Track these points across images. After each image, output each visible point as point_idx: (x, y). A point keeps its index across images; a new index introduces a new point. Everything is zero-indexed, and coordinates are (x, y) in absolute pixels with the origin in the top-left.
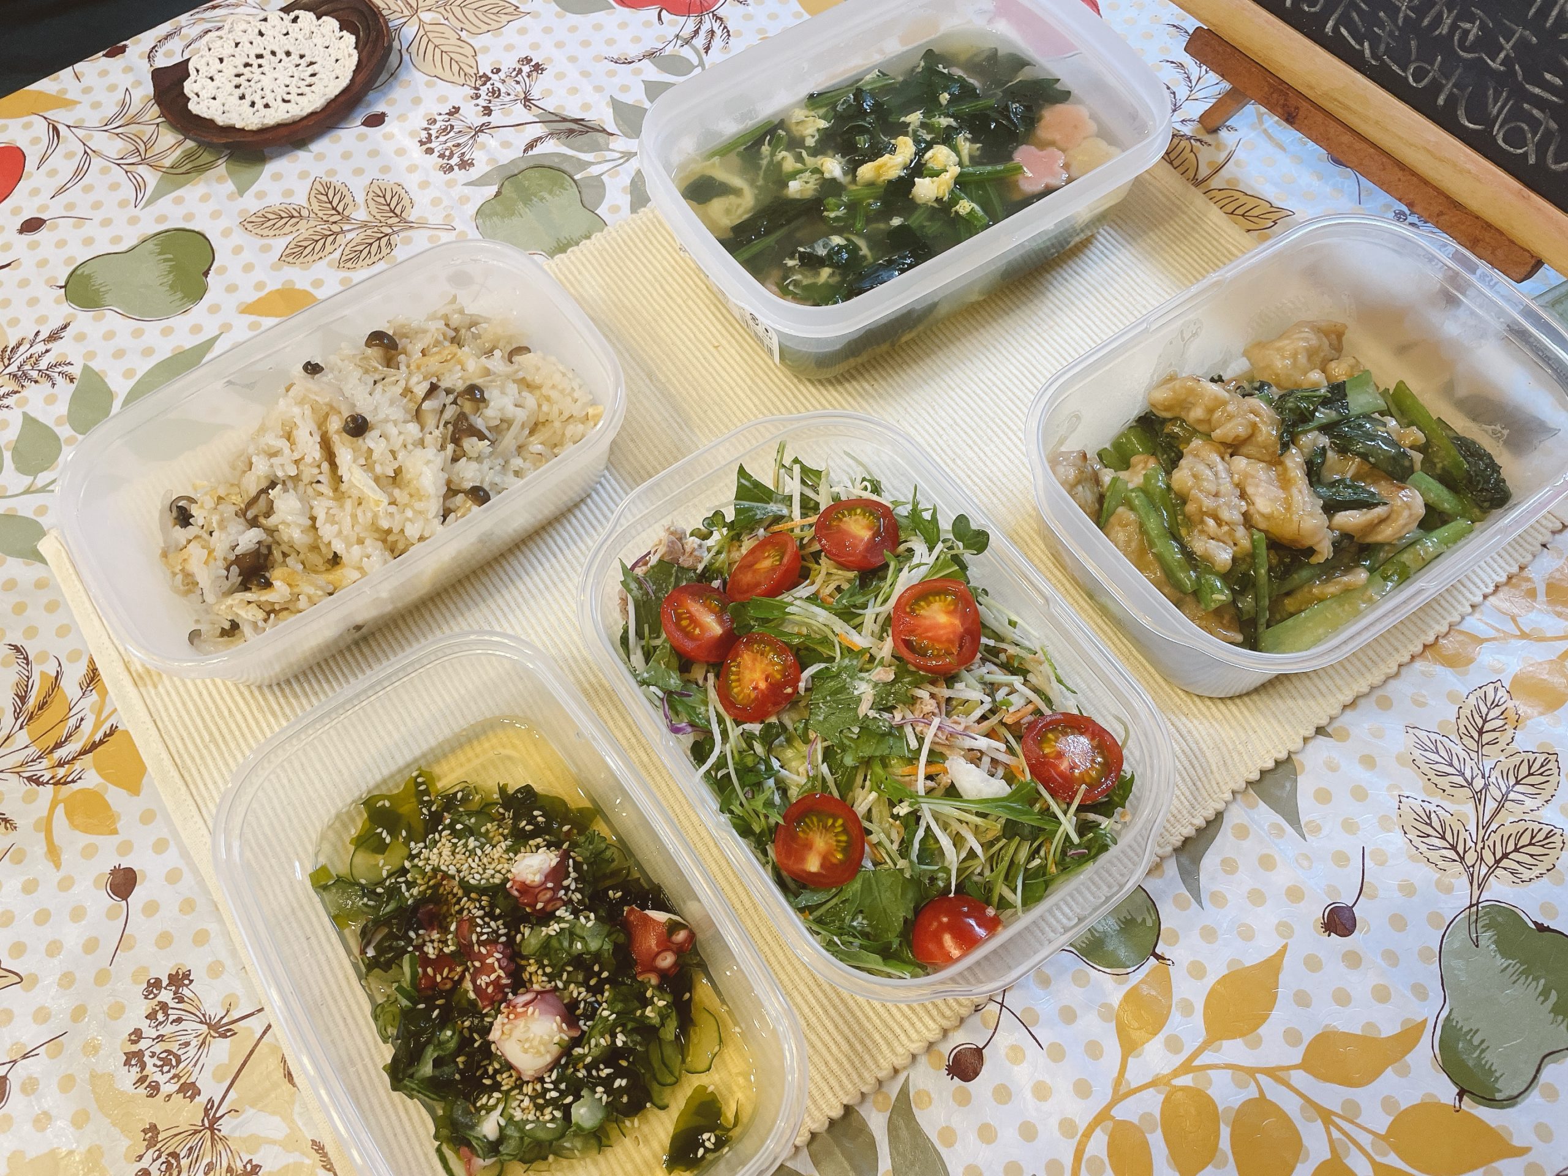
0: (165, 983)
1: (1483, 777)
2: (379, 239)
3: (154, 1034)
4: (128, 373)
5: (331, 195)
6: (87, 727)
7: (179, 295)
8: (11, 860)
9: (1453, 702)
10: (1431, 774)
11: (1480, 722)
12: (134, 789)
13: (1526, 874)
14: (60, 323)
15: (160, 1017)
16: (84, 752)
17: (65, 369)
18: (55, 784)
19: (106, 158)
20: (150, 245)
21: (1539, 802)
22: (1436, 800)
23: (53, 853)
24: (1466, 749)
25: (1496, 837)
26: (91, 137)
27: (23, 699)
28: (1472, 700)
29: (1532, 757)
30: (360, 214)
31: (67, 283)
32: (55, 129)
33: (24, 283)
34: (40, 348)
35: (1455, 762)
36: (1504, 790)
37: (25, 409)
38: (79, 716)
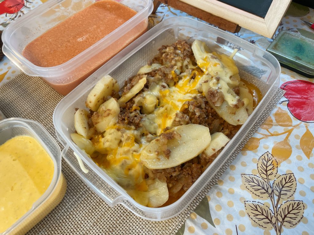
1: (271, 188)
9: (255, 162)
10: (253, 191)
11: (265, 168)
13: (294, 222)
21: (292, 192)
22: (257, 200)
24: (263, 178)
25: (281, 210)
28: (261, 161)
29: (285, 176)
35: (261, 184)
36: (279, 191)
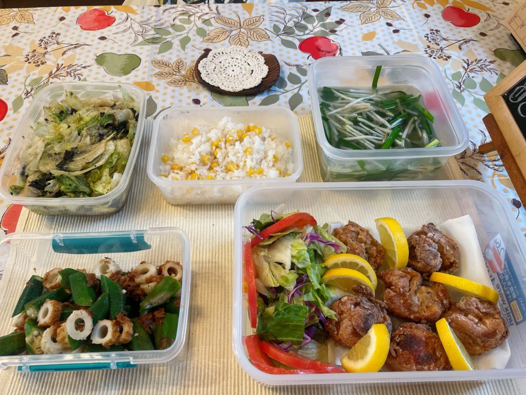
2: (184, 81)
5: (180, 64)
7: (122, 71)
14: (89, 65)
17: (80, 76)
19: (134, 30)
20: (126, 56)
26: (134, 23)
30: (184, 73)
31: (99, 56)
32: (128, 18)
33: (89, 51)
34: (79, 68)
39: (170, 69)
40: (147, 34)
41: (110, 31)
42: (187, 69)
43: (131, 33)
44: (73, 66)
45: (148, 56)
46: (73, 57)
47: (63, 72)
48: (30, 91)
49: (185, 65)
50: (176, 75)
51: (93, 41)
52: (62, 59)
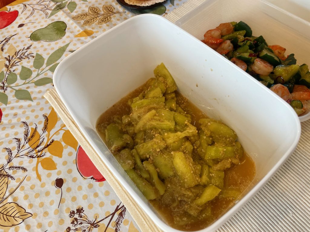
0: (76, 212)
2: (108, 17)
3: (74, 228)
4: (48, 54)
5: (94, 9)
6: (45, 141)
7: (59, 35)
8: (27, 180)
12: (60, 156)
14: (30, 45)
15: (75, 223)
16: (45, 148)
17: (32, 55)
18: (37, 157)
19: (38, 10)
20: (51, 26)
23: (39, 177)
26: (34, 6)
27: (27, 135)
30: (102, 13)
31: (31, 36)
32: (25, 6)
33: (20, 38)
34: (25, 51)
37: (22, 65)
38: (43, 138)
39: (90, 16)
40: (50, 6)
41: (21, 18)
42: (101, 9)
43: (38, 12)
44: (18, 52)
45: (65, 17)
46: (11, 47)
47: (15, 60)
48: (3, 85)
49: (97, 8)
50: (98, 17)
51: (15, 31)
52: (6, 53)
